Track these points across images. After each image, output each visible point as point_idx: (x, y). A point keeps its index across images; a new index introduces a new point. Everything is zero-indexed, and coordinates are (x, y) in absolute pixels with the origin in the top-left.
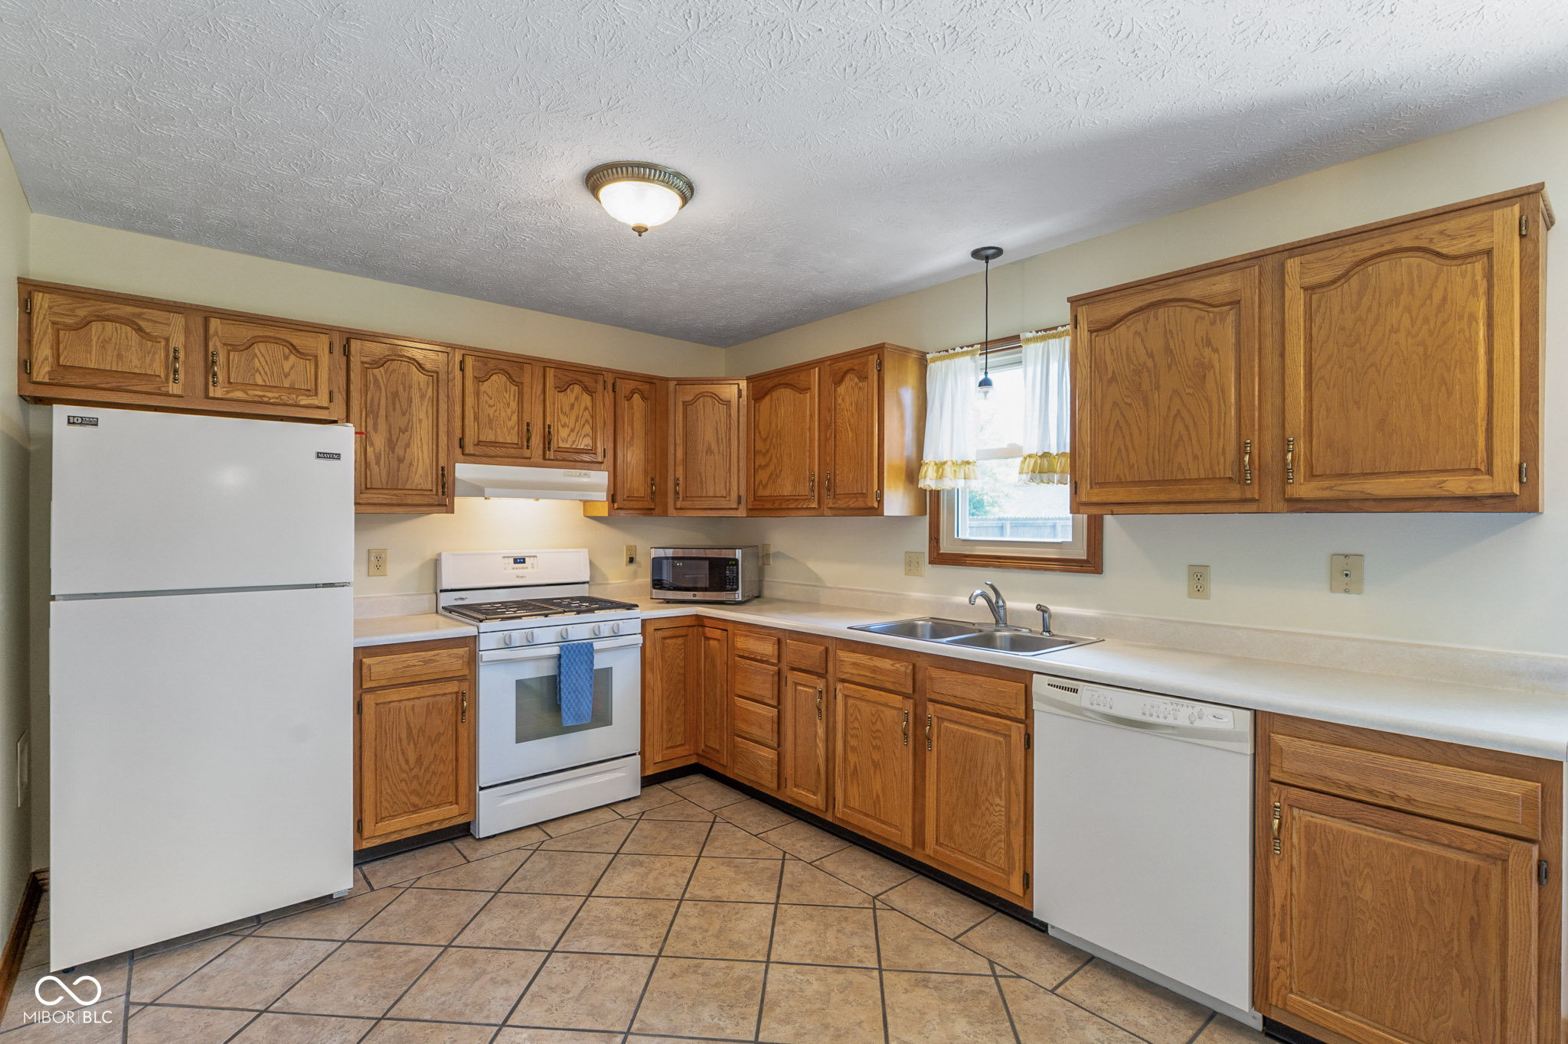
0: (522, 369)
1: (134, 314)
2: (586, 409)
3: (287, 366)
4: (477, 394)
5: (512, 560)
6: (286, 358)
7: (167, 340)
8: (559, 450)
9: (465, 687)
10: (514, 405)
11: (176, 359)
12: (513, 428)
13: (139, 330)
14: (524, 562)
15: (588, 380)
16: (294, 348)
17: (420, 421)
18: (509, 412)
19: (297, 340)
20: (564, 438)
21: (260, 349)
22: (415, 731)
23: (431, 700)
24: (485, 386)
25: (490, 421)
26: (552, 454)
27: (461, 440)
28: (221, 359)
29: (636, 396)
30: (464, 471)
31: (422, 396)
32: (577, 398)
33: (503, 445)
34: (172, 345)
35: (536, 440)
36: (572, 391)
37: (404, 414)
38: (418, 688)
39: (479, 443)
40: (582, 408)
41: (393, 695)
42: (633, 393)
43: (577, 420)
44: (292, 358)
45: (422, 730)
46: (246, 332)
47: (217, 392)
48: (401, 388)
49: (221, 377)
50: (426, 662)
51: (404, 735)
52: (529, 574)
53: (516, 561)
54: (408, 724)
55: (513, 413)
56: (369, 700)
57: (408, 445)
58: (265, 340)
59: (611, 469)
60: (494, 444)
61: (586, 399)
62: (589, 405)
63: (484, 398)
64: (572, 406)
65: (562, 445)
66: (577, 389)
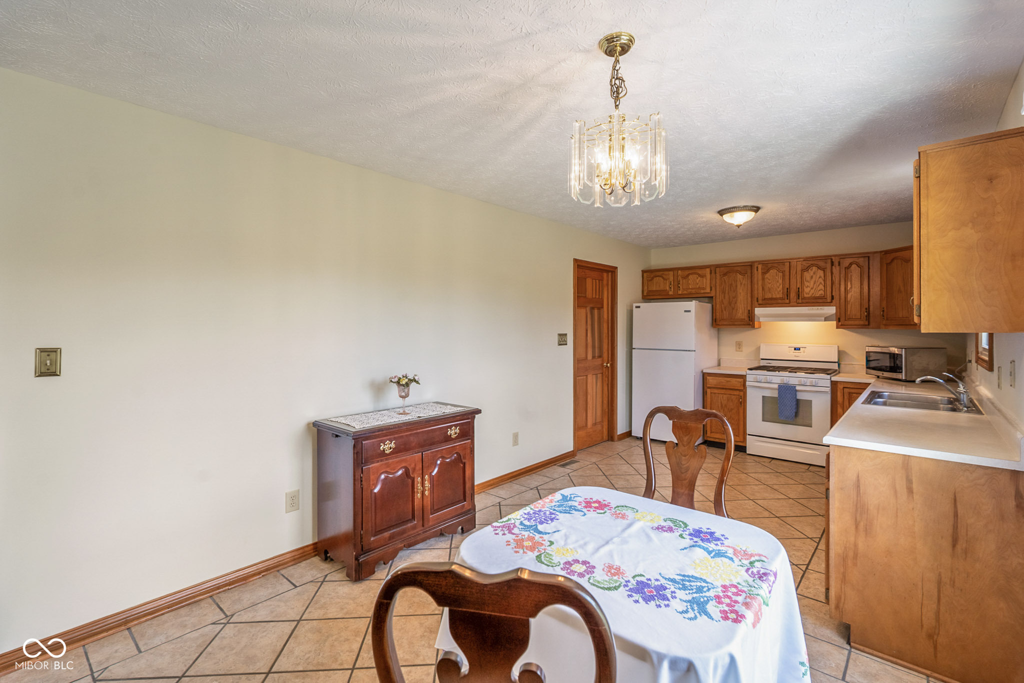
0: (784, 265)
1: (662, 274)
2: (820, 277)
3: (698, 281)
4: (763, 279)
5: (793, 349)
6: (697, 278)
7: (669, 279)
8: (804, 298)
9: (742, 394)
10: (780, 281)
11: (671, 284)
12: (780, 291)
13: (663, 278)
14: (799, 350)
15: (821, 264)
16: (700, 275)
17: (740, 293)
18: (778, 284)
19: (700, 272)
20: (808, 291)
21: (690, 277)
22: (723, 406)
23: (729, 396)
24: (767, 276)
25: (769, 289)
26: (801, 300)
27: (757, 298)
28: (681, 282)
29: (854, 266)
30: (758, 311)
31: (741, 284)
32: (814, 273)
33: (776, 299)
34: (670, 280)
35: (793, 295)
36: (811, 270)
37: (734, 291)
38: (724, 390)
39: (763, 300)
40: (818, 276)
41: (716, 391)
42: (851, 264)
43: (815, 283)
44: (699, 278)
45: (726, 406)
46: (687, 272)
47: (680, 292)
48: (733, 282)
49: (681, 288)
50: (728, 381)
51: (720, 406)
52: (801, 355)
53: (795, 349)
54: (721, 402)
55: (780, 285)
56: (709, 391)
57: (736, 303)
58: (692, 274)
59: (838, 305)
60: (771, 299)
61: (821, 273)
62: (822, 275)
63: (766, 280)
64: (812, 277)
65: (805, 296)
66: (814, 268)
